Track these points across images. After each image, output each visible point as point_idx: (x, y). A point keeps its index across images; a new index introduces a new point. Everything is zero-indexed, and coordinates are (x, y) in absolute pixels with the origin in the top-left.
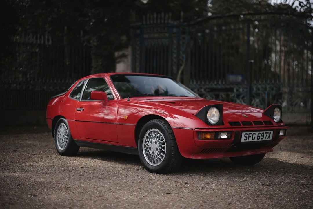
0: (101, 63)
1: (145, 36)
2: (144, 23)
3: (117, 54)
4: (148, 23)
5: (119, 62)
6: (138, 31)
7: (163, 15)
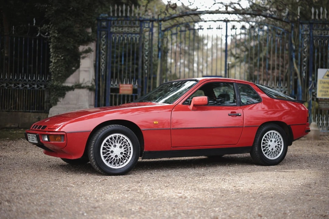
0: (62, 58)
1: (113, 30)
2: (111, 14)
3: (81, 48)
4: (116, 15)
5: (83, 58)
6: (104, 24)
7: (124, 7)
